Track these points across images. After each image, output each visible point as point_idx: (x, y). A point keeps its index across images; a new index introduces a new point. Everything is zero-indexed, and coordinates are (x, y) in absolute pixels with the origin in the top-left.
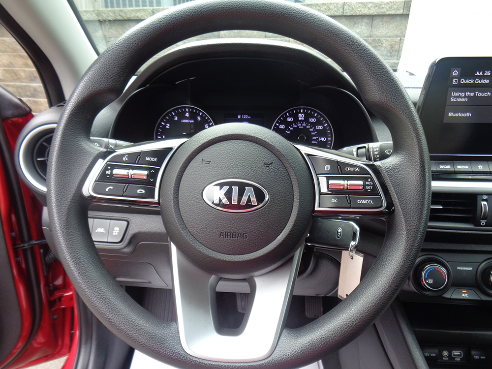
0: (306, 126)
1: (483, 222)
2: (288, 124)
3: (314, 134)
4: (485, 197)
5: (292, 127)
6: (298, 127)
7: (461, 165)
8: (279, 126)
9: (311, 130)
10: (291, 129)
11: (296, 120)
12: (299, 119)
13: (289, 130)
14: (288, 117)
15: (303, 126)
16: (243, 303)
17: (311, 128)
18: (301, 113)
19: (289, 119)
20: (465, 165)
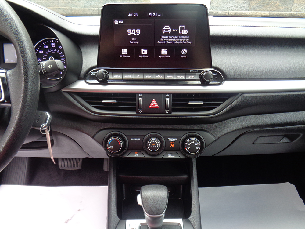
0: (56, 52)
1: (140, 111)
2: (45, 50)
3: (62, 56)
4: (141, 95)
5: (48, 52)
6: (51, 52)
7: (127, 75)
8: (39, 51)
9: (60, 54)
10: (47, 53)
11: (50, 47)
12: (52, 47)
13: (46, 54)
14: (44, 45)
15: (55, 51)
16: (62, 163)
17: (60, 52)
18: (53, 43)
19: (46, 47)
20: (129, 75)
